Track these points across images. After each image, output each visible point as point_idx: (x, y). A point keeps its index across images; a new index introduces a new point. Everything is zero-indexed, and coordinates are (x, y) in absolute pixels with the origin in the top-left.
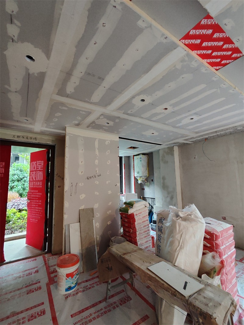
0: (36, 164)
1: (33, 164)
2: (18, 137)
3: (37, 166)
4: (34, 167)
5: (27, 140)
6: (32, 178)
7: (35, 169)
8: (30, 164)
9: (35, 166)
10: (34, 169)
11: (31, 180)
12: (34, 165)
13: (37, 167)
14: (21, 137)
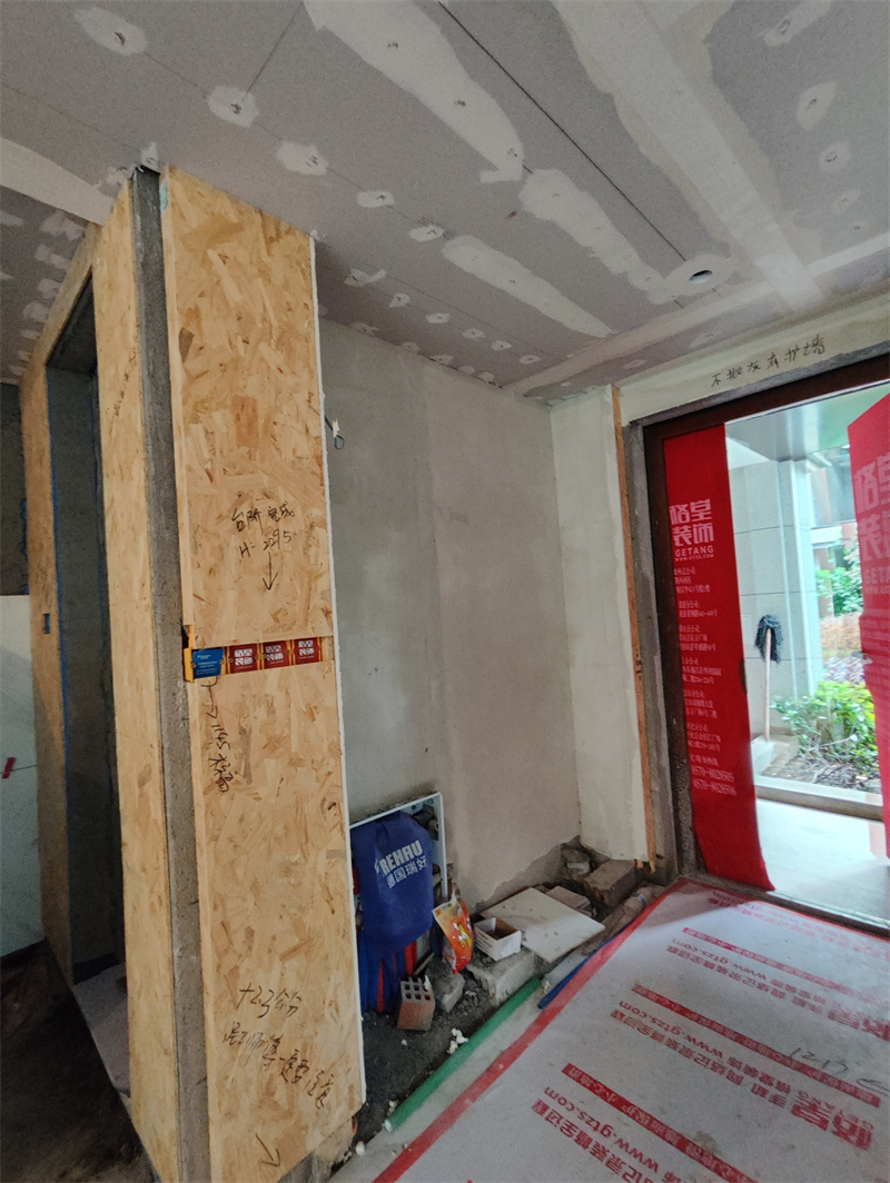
0: (875, 473)
1: (864, 478)
2: (732, 374)
3: (879, 485)
4: (870, 492)
5: (774, 371)
6: (871, 553)
7: (875, 504)
8: (854, 481)
9: (874, 487)
10: (871, 500)
11: (869, 559)
12: (866, 482)
13: (883, 489)
14: (745, 369)
